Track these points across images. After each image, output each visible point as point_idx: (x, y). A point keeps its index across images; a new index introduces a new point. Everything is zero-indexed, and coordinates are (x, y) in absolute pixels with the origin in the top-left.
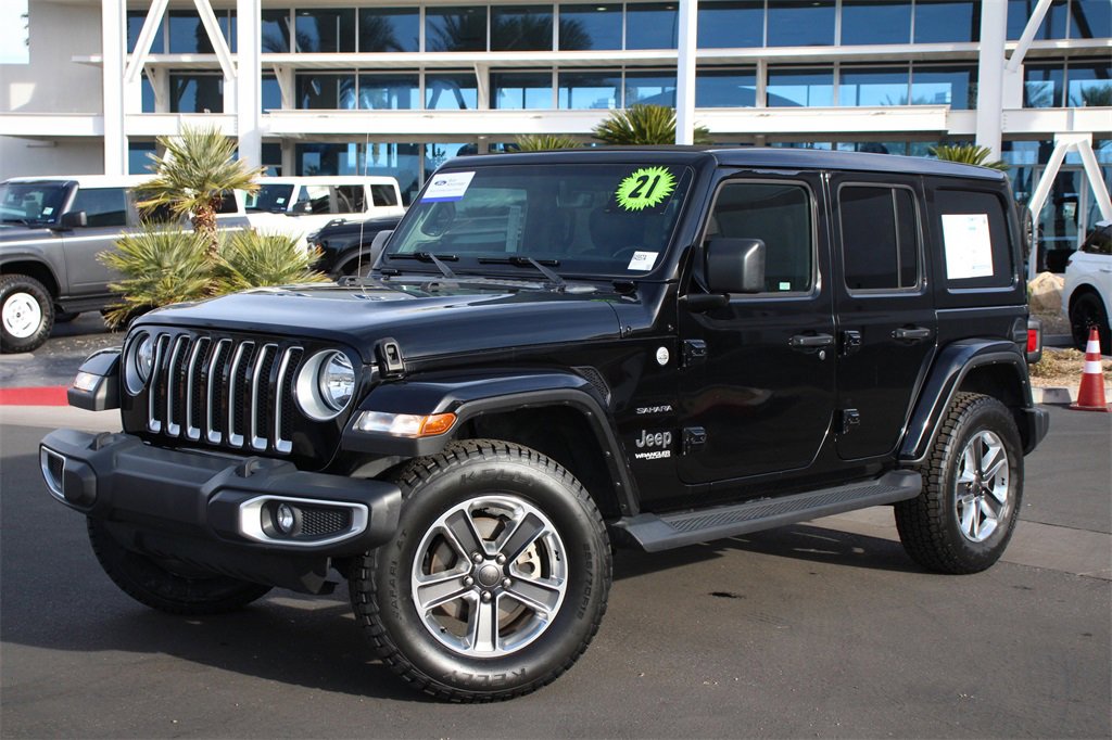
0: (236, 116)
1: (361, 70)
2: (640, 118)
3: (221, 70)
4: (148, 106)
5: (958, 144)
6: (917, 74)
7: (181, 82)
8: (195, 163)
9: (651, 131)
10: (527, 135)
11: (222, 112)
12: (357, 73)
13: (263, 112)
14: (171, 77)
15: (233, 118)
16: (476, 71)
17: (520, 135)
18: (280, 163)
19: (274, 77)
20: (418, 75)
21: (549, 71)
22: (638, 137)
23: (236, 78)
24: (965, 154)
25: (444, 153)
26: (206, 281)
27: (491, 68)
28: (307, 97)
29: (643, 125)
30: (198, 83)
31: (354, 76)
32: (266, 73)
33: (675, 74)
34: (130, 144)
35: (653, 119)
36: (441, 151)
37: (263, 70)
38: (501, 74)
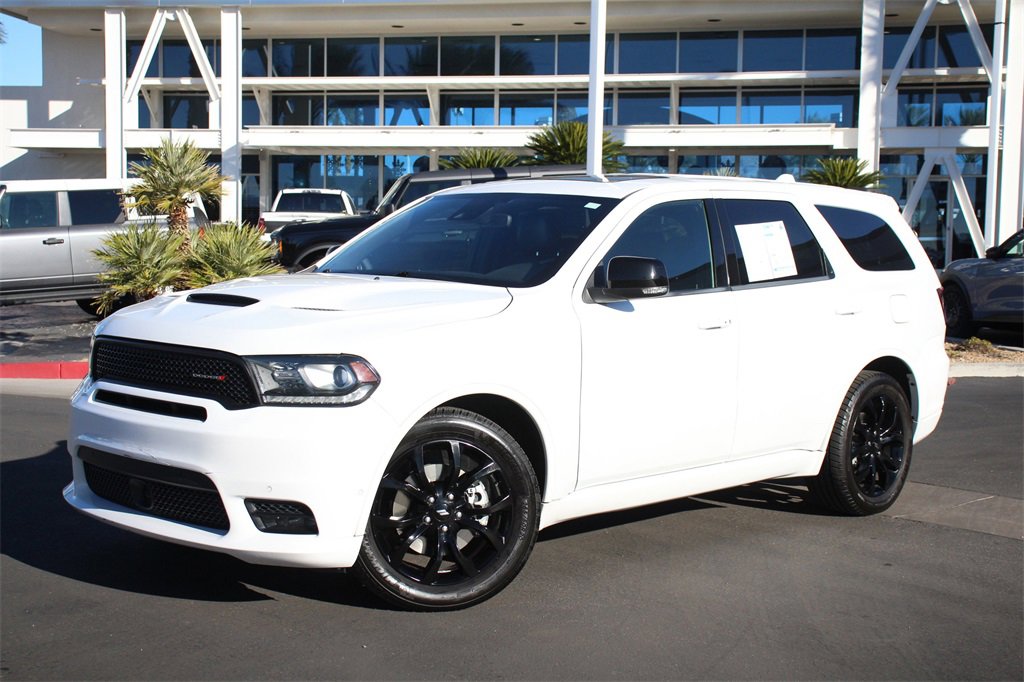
0: (220, 131)
1: (328, 91)
2: (565, 133)
3: (207, 92)
4: (144, 122)
5: (842, 157)
6: (809, 97)
7: (173, 102)
8: (171, 171)
9: (574, 145)
10: (469, 147)
11: (207, 127)
12: (325, 94)
13: (243, 128)
14: (165, 97)
15: (218, 133)
16: (428, 93)
17: (462, 147)
18: (258, 172)
19: (253, 98)
20: (378, 96)
21: (491, 93)
22: (563, 149)
23: (220, 99)
24: (847, 165)
25: (403, 164)
26: (179, 272)
27: (441, 91)
28: (283, 115)
29: (567, 139)
30: (190, 103)
31: (323, 97)
32: (246, 94)
33: (586, 96)
34: (128, 155)
35: (575, 134)
36: (401, 162)
37: (243, 92)
38: (450, 96)
